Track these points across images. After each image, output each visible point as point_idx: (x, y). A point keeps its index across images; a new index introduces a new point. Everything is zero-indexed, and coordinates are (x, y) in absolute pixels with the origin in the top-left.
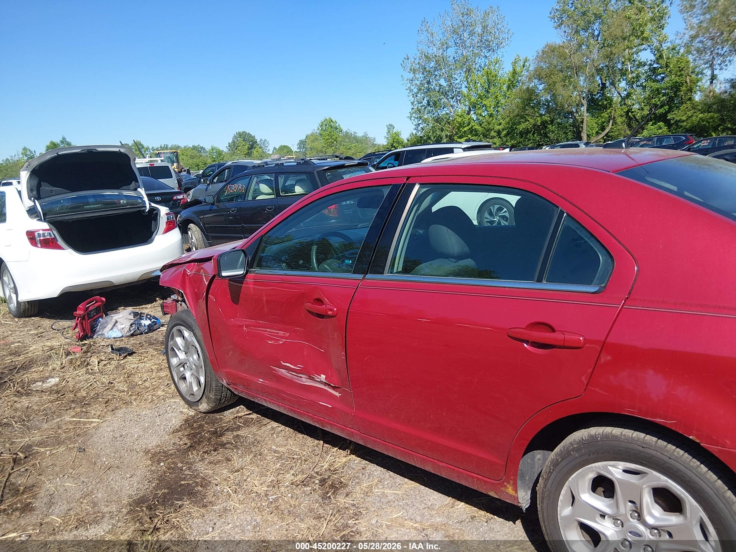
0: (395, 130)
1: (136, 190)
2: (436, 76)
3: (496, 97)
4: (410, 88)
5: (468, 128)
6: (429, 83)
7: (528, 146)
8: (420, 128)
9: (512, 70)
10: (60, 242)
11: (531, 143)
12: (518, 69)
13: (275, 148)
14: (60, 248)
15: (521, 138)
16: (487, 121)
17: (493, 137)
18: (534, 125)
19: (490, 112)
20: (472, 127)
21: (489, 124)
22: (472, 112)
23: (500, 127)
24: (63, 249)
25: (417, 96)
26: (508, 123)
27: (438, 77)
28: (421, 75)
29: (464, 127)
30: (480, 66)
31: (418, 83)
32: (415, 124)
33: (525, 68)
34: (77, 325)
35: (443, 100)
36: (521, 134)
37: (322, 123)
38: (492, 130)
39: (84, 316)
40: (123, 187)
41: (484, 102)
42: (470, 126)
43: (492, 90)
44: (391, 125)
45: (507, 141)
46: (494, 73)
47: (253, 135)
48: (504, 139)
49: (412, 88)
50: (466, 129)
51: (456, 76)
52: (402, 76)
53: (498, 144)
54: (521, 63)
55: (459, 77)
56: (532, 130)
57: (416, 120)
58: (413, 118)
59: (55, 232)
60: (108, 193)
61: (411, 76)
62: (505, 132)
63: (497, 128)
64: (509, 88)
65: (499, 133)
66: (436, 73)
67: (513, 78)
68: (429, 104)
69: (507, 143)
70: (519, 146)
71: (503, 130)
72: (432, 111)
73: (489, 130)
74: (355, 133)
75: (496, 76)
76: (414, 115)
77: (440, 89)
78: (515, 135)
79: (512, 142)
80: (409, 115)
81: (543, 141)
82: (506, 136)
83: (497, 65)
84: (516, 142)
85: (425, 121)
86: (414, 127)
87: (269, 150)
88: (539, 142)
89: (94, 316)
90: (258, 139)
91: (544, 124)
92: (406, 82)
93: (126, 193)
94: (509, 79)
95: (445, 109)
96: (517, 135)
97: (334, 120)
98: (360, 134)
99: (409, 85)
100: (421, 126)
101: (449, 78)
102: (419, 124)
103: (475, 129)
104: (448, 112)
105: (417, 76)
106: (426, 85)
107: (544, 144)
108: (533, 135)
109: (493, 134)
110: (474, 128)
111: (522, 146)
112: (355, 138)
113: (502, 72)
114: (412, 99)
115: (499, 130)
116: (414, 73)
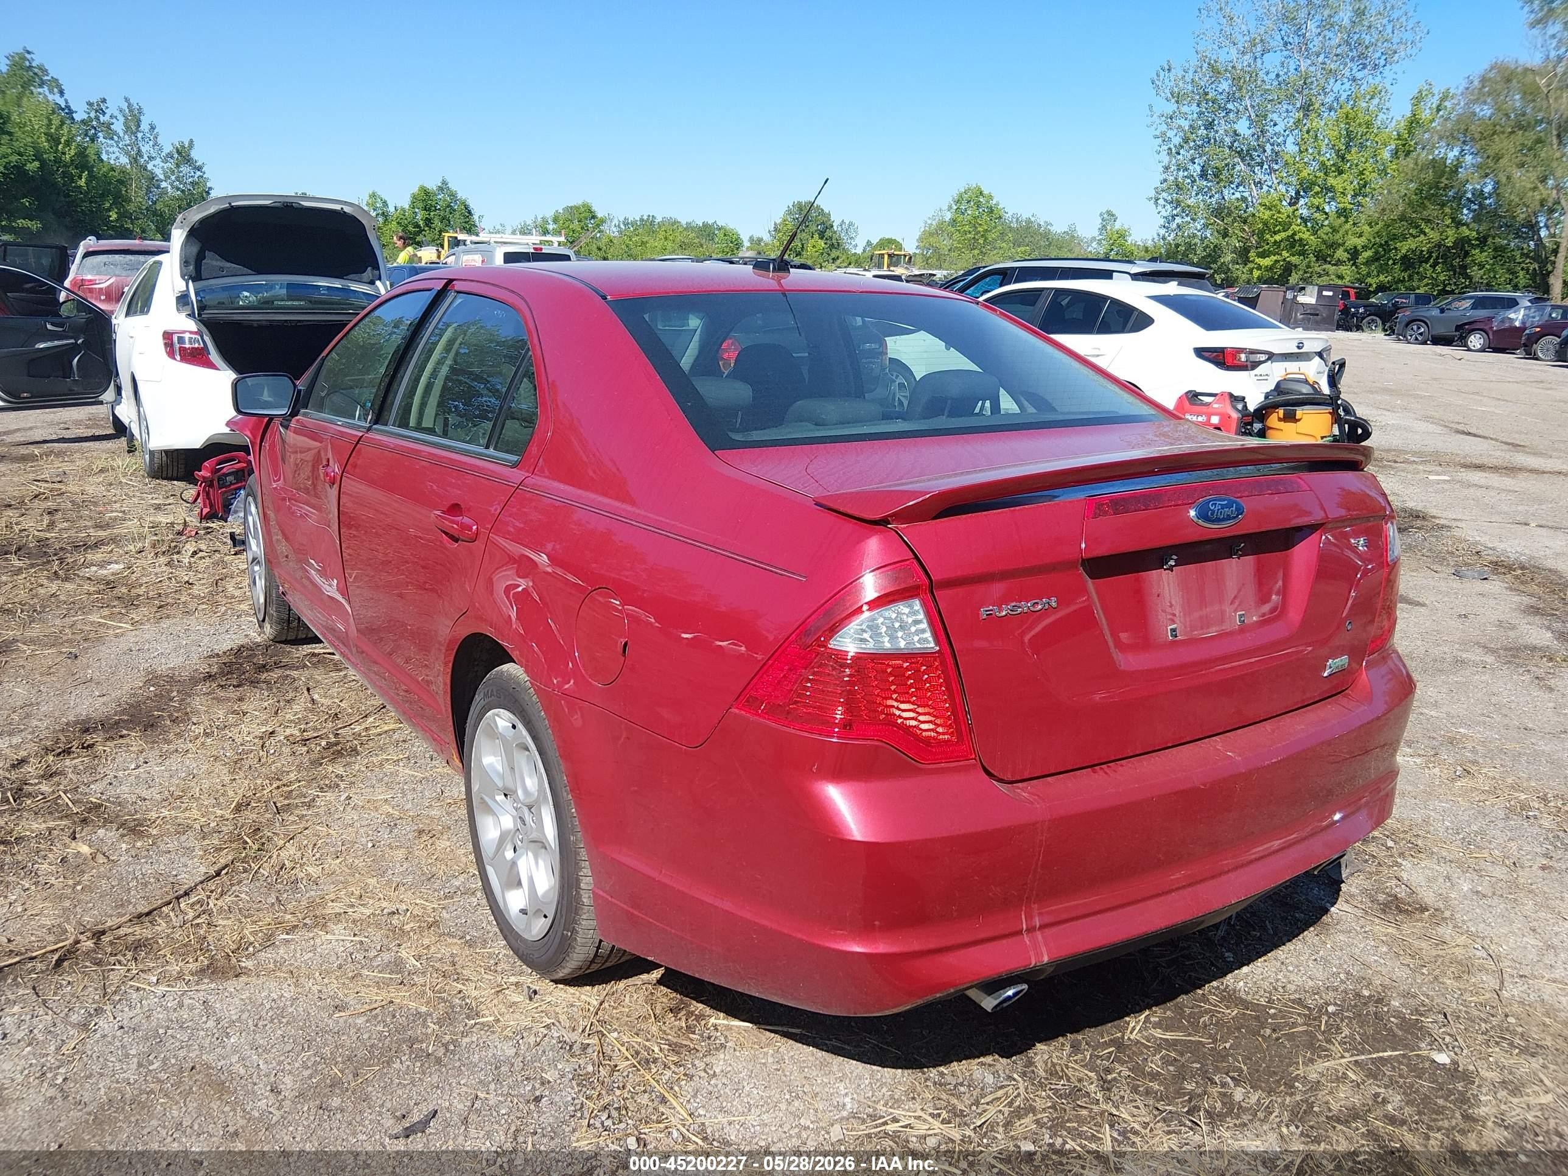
0: (1118, 226)
1: (372, 283)
2: (1229, 112)
3: (1362, 173)
4: (1164, 134)
5: (1283, 235)
6: (1210, 126)
7: (1417, 291)
8: (1174, 226)
9: (1409, 114)
10: (214, 356)
11: (1428, 284)
12: (1425, 115)
13: (869, 243)
14: (212, 366)
15: (1405, 270)
16: (1331, 226)
17: (1339, 263)
18: (1439, 246)
19: (1341, 206)
20: (1294, 234)
21: (1335, 230)
22: (1302, 202)
23: (1359, 242)
24: (216, 368)
25: (1179, 154)
26: (1378, 234)
27: (1231, 115)
28: (1194, 107)
29: (1275, 233)
30: (1337, 99)
31: (1186, 125)
32: (1165, 214)
33: (1441, 113)
34: (198, 495)
35: (1238, 168)
36: (1407, 262)
37: (961, 196)
38: (1340, 245)
39: (212, 481)
40: (351, 276)
41: (1331, 181)
42: (1290, 232)
43: (1353, 156)
44: (1110, 213)
45: (1369, 275)
46: (1362, 118)
47: (826, 211)
48: (1364, 270)
49: (1170, 134)
50: (1278, 238)
51: (1275, 117)
52: (1150, 106)
53: (1348, 279)
54: (1435, 101)
55: (1281, 120)
56: (1430, 257)
57: (1168, 206)
58: (1161, 202)
59: (207, 339)
60: (323, 282)
61: (1171, 107)
62: (1368, 254)
63: (1353, 241)
64: (1395, 154)
65: (1354, 253)
66: (1230, 106)
67: (1409, 133)
68: (1203, 175)
69: (1369, 280)
70: (1397, 289)
71: (1365, 248)
72: (1210, 189)
73: (1334, 246)
74: (1048, 224)
75: (1369, 125)
76: (1164, 195)
77: (1232, 143)
78: (1390, 262)
79: (1382, 278)
80: (1153, 194)
81: (1455, 284)
82: (1368, 263)
83: (1376, 101)
84: (1389, 278)
85: (1187, 210)
86: (1162, 221)
87: (856, 246)
88: (1445, 286)
89: (231, 484)
90: (836, 220)
91: (1462, 244)
92: (1158, 121)
93: (355, 287)
94: (1399, 135)
95: (1241, 188)
96: (1394, 264)
97: (986, 192)
98: (1058, 228)
99: (1164, 127)
100: (1178, 220)
101: (1260, 120)
102: (1174, 217)
103: (1301, 240)
104: (1246, 194)
105: (1185, 109)
106: (1202, 132)
107: (1457, 291)
108: (1434, 266)
109: (1341, 254)
110: (1297, 237)
111: (1403, 290)
112: (1046, 235)
113: (1385, 117)
114: (1166, 159)
115: (1355, 247)
116: (1177, 102)
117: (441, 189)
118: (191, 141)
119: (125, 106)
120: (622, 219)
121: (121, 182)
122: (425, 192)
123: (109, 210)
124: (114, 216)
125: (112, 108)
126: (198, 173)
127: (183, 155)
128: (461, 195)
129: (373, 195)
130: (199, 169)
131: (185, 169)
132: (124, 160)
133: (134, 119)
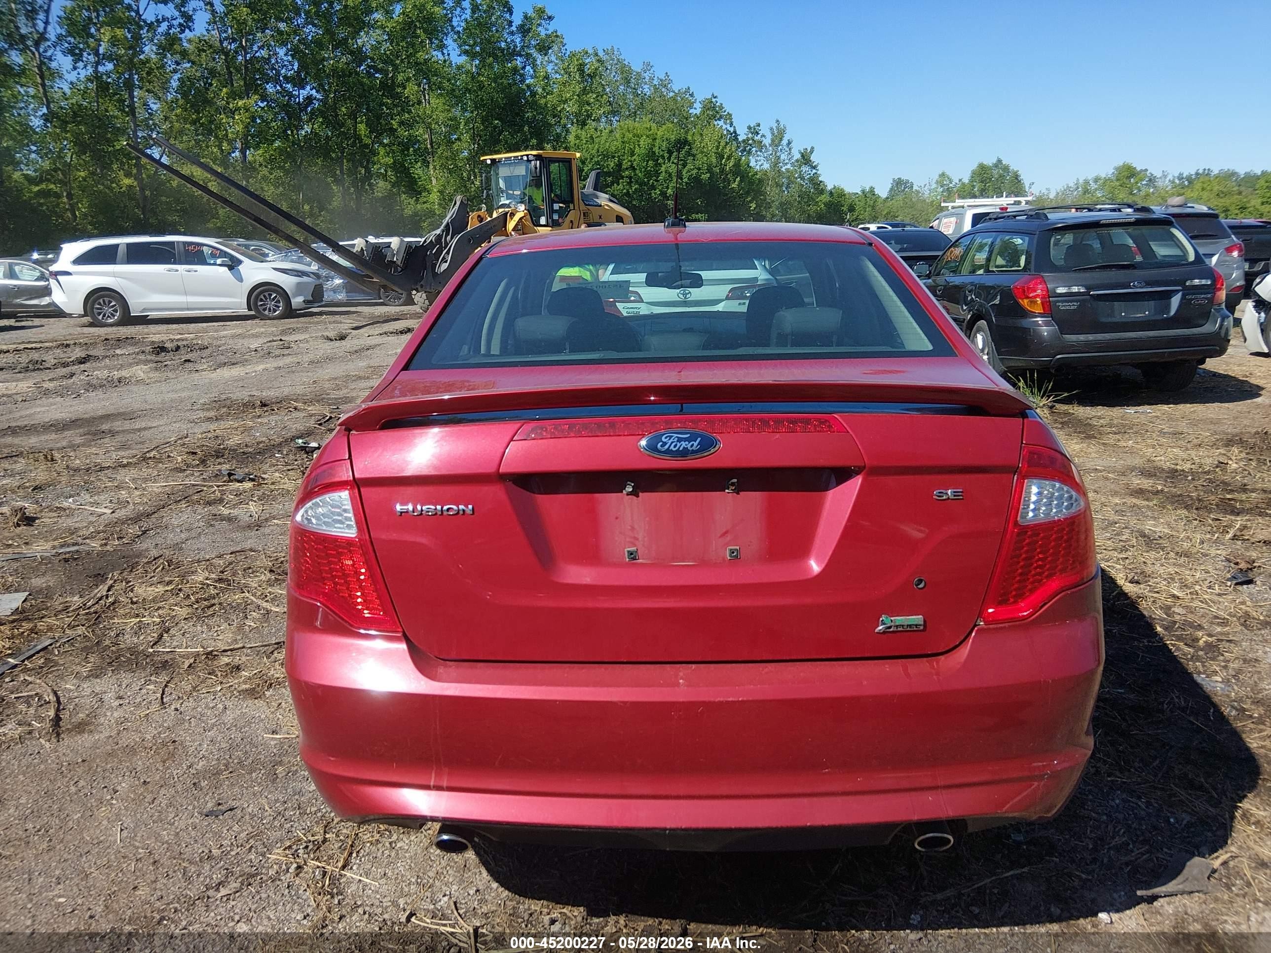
117: (996, 166)
118: (812, 148)
119: (774, 125)
120: (1177, 175)
121: (760, 181)
122: (982, 167)
123: (751, 202)
124: (753, 205)
125: (764, 130)
126: (814, 171)
127: (806, 159)
128: (1013, 167)
129: (943, 175)
130: (814, 168)
131: (805, 168)
132: (766, 166)
133: (779, 135)
